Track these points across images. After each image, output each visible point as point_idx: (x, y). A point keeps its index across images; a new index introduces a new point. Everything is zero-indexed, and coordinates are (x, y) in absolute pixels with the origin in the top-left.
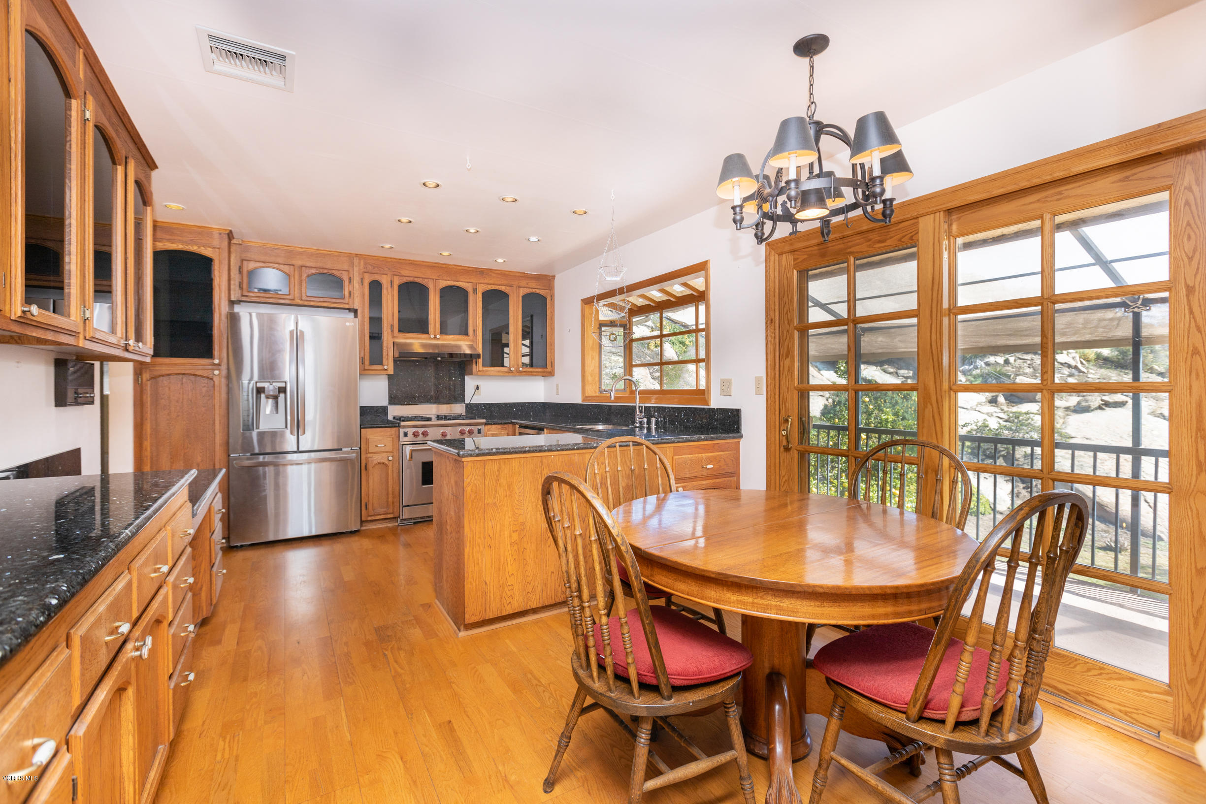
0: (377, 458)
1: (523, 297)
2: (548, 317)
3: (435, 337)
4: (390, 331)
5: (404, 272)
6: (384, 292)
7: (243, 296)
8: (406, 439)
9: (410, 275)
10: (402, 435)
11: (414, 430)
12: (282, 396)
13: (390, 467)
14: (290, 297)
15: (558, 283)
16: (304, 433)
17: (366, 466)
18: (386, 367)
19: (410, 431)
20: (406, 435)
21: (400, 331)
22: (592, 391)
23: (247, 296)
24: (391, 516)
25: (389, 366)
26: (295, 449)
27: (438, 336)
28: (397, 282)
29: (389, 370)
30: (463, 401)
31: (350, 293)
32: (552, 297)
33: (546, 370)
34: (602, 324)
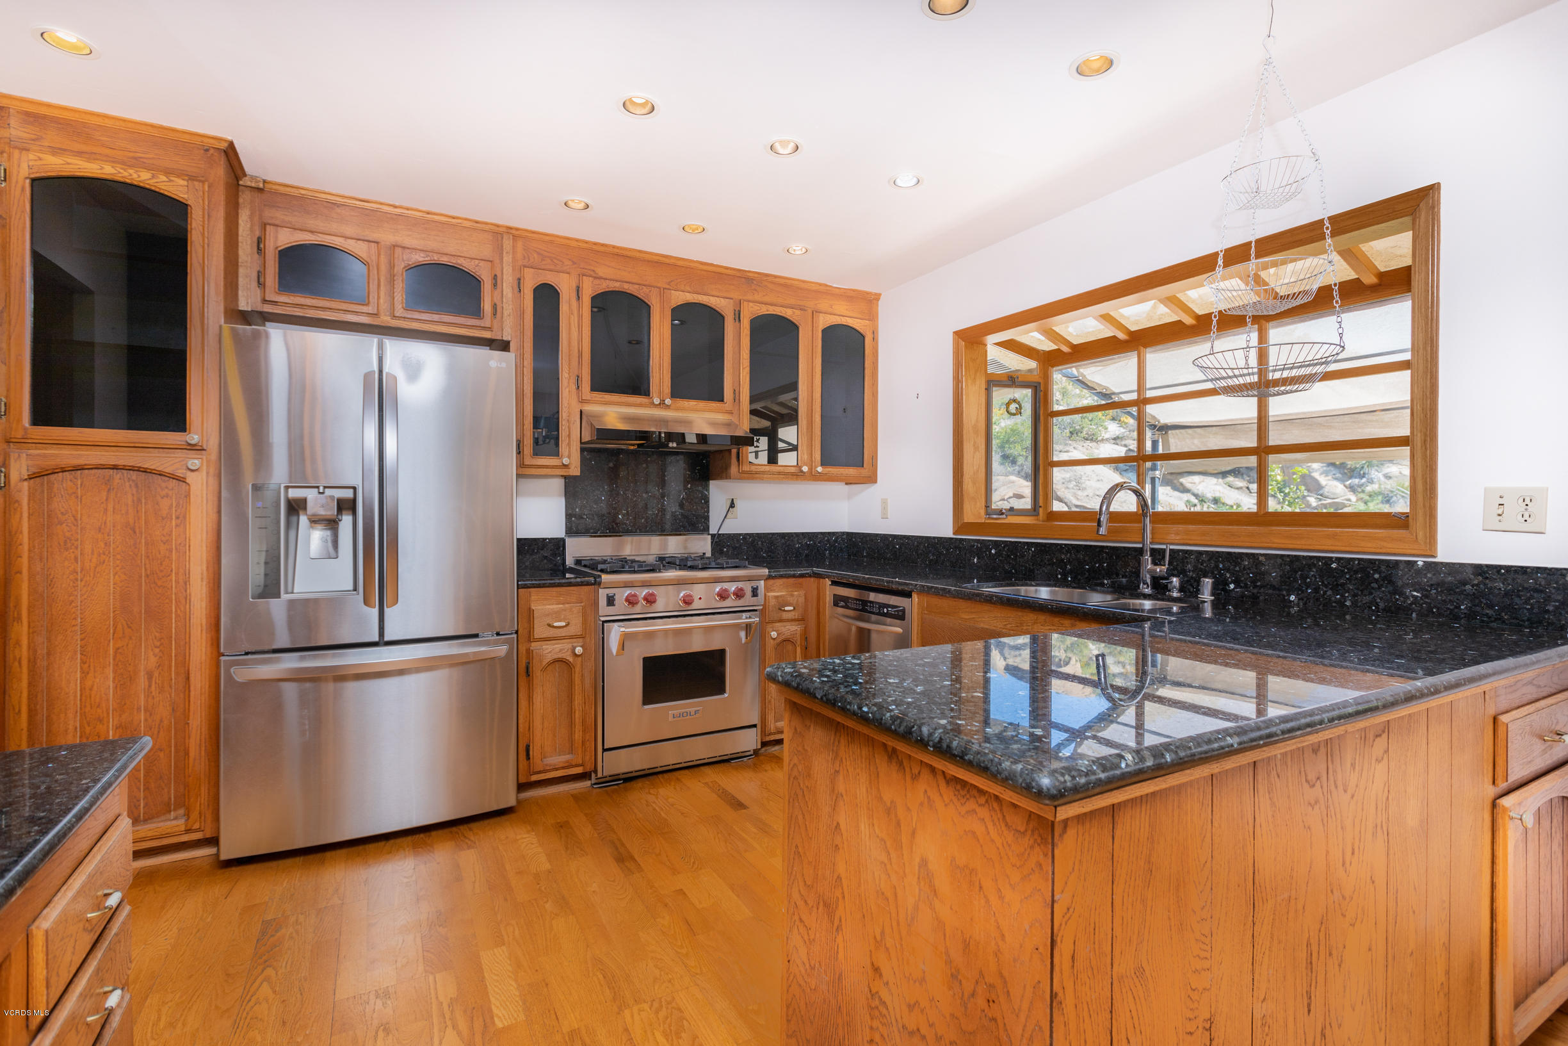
0: (550, 651)
1: (823, 331)
2: (867, 372)
3: (662, 403)
4: (574, 387)
5: (601, 271)
6: (564, 308)
7: (264, 301)
8: (611, 610)
9: (613, 278)
10: (603, 601)
11: (628, 592)
12: (346, 520)
13: (578, 669)
14: (370, 309)
15: (884, 309)
16: (396, 601)
17: (527, 668)
18: (566, 461)
19: (622, 595)
20: (611, 601)
21: (594, 388)
22: (974, 513)
23: (275, 303)
24: (579, 770)
25: (570, 456)
26: (376, 639)
27: (668, 401)
28: (589, 290)
29: (572, 467)
30: (706, 529)
31: (495, 307)
32: (875, 333)
33: (861, 470)
34: (993, 382)
